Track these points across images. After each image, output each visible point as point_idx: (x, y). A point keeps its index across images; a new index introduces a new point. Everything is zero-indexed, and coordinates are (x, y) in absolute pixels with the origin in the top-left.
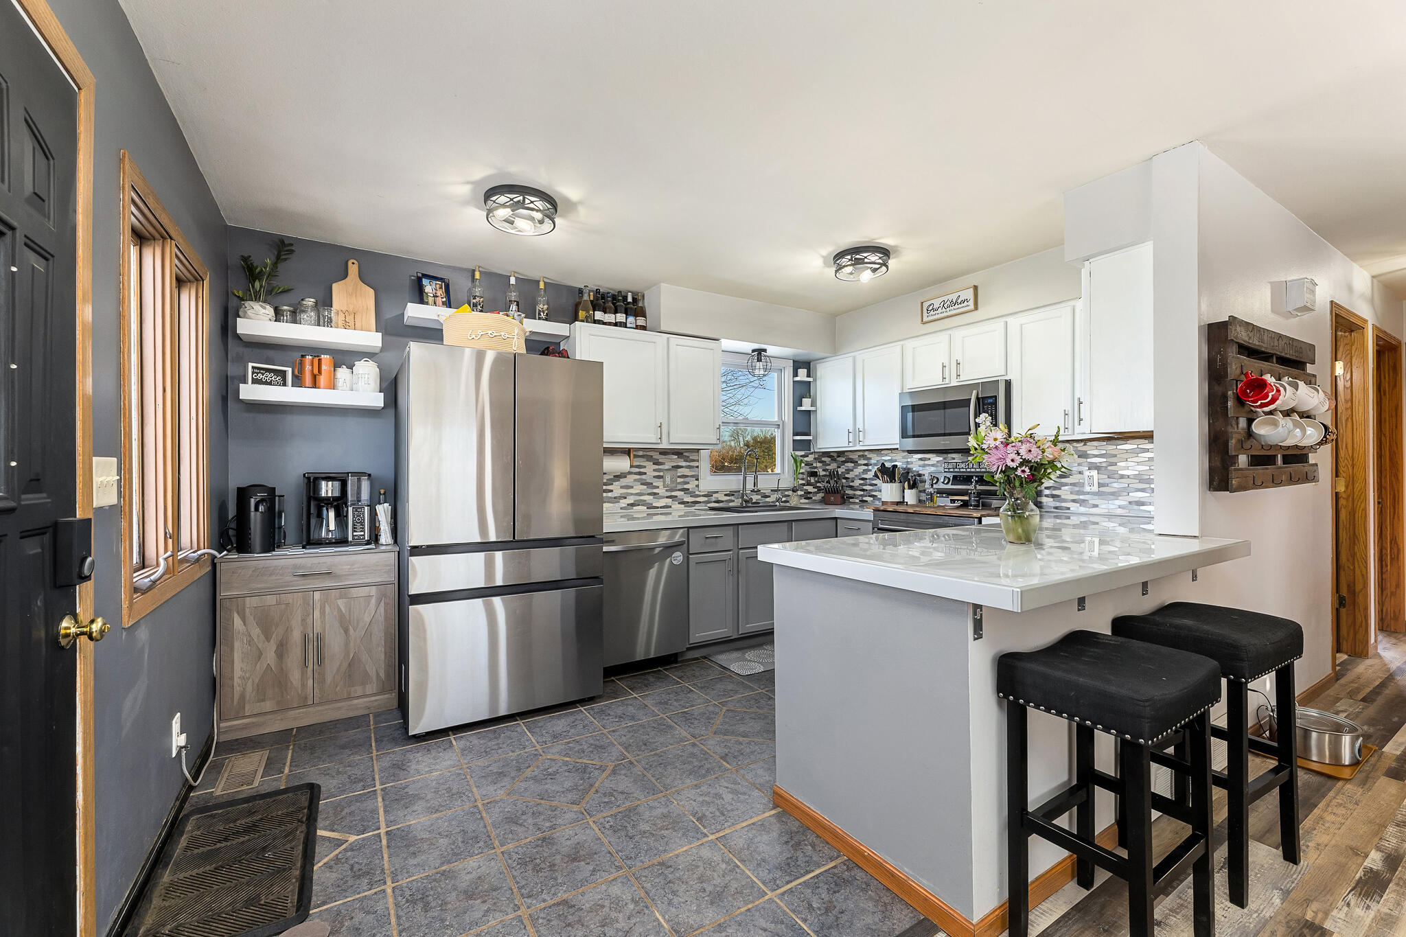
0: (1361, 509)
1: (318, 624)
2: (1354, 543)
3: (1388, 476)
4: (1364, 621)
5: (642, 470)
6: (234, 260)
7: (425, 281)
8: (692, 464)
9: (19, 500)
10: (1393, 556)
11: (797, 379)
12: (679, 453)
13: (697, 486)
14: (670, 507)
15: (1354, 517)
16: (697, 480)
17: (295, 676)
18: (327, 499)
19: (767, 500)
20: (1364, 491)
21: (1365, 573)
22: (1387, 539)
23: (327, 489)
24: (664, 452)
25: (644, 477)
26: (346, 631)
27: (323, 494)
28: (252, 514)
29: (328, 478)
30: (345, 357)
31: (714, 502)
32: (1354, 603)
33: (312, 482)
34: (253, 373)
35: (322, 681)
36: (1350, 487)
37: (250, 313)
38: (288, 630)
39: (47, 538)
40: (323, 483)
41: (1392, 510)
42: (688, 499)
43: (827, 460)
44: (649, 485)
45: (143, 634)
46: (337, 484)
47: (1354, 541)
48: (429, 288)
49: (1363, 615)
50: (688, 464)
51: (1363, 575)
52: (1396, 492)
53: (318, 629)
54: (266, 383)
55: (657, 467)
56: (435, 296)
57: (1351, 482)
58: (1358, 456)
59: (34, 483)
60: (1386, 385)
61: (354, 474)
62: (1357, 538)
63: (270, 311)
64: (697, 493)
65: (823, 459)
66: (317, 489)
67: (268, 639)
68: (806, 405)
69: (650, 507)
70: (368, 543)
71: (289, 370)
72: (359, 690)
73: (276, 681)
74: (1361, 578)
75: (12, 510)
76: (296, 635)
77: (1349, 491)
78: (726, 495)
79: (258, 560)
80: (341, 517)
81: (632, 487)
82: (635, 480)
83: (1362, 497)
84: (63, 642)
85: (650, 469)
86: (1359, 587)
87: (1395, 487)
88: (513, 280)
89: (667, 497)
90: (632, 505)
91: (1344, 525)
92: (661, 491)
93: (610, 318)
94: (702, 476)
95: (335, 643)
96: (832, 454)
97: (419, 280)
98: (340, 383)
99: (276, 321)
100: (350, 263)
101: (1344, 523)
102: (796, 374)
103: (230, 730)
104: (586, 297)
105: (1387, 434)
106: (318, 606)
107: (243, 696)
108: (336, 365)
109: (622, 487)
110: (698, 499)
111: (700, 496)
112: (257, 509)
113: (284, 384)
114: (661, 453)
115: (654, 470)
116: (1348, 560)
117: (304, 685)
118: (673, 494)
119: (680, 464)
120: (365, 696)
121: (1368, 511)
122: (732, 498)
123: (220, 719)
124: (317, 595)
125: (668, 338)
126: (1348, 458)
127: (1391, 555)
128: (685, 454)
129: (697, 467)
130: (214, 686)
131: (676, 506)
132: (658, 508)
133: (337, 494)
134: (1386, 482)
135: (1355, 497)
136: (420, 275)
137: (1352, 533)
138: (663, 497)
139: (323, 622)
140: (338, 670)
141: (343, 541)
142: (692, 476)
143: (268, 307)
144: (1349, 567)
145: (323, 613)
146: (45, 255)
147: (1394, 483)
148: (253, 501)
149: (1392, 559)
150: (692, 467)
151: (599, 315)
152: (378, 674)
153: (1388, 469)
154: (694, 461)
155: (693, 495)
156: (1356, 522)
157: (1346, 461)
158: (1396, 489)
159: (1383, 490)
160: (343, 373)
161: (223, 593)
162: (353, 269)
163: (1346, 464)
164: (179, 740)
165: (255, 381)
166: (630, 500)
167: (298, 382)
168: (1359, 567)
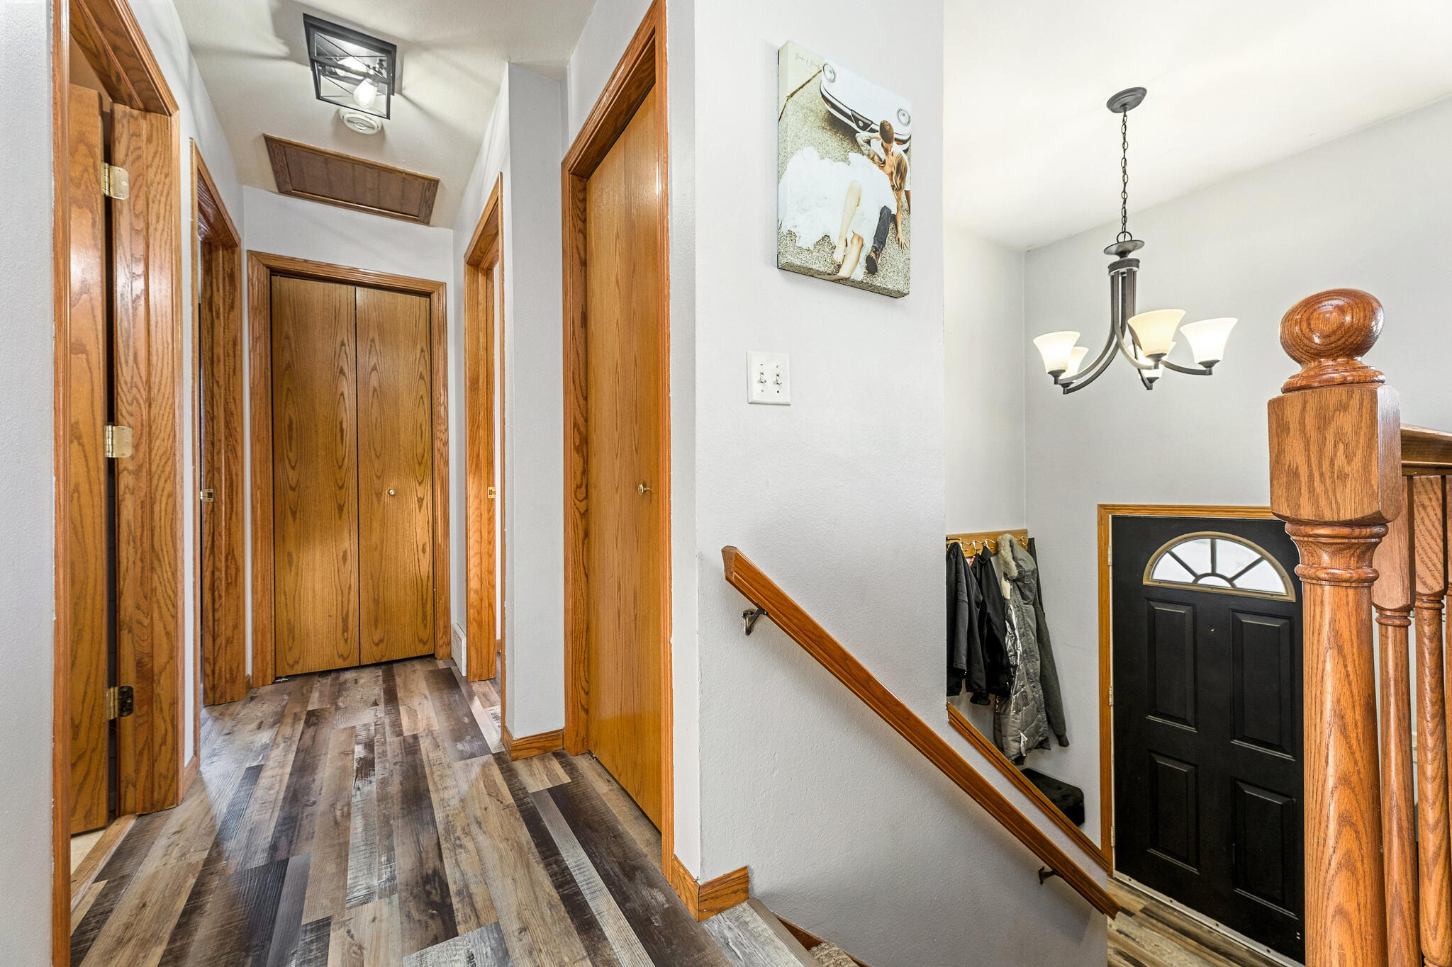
0: (166, 493)
3: (223, 451)
4: (170, 729)
10: (230, 581)
15: (152, 512)
20: (171, 456)
21: (171, 627)
22: (221, 553)
32: (151, 699)
36: (143, 448)
41: (229, 506)
47: (152, 563)
49: (168, 719)
51: (168, 634)
52: (234, 476)
57: (145, 435)
58: (160, 383)
60: (219, 300)
62: (158, 556)
74: (164, 640)
77: (141, 455)
83: (168, 469)
86: (160, 660)
87: (233, 467)
91: (130, 532)
101: (129, 526)
105: (222, 383)
116: (138, 607)
121: (179, 498)
126: (140, 385)
127: (227, 579)
134: (220, 460)
135: (154, 468)
137: (147, 546)
144: (139, 622)
147: (232, 461)
149: (228, 584)
153: (223, 438)
156: (156, 523)
157: (135, 390)
158: (234, 473)
159: (216, 474)
163: (135, 398)
168: (161, 617)
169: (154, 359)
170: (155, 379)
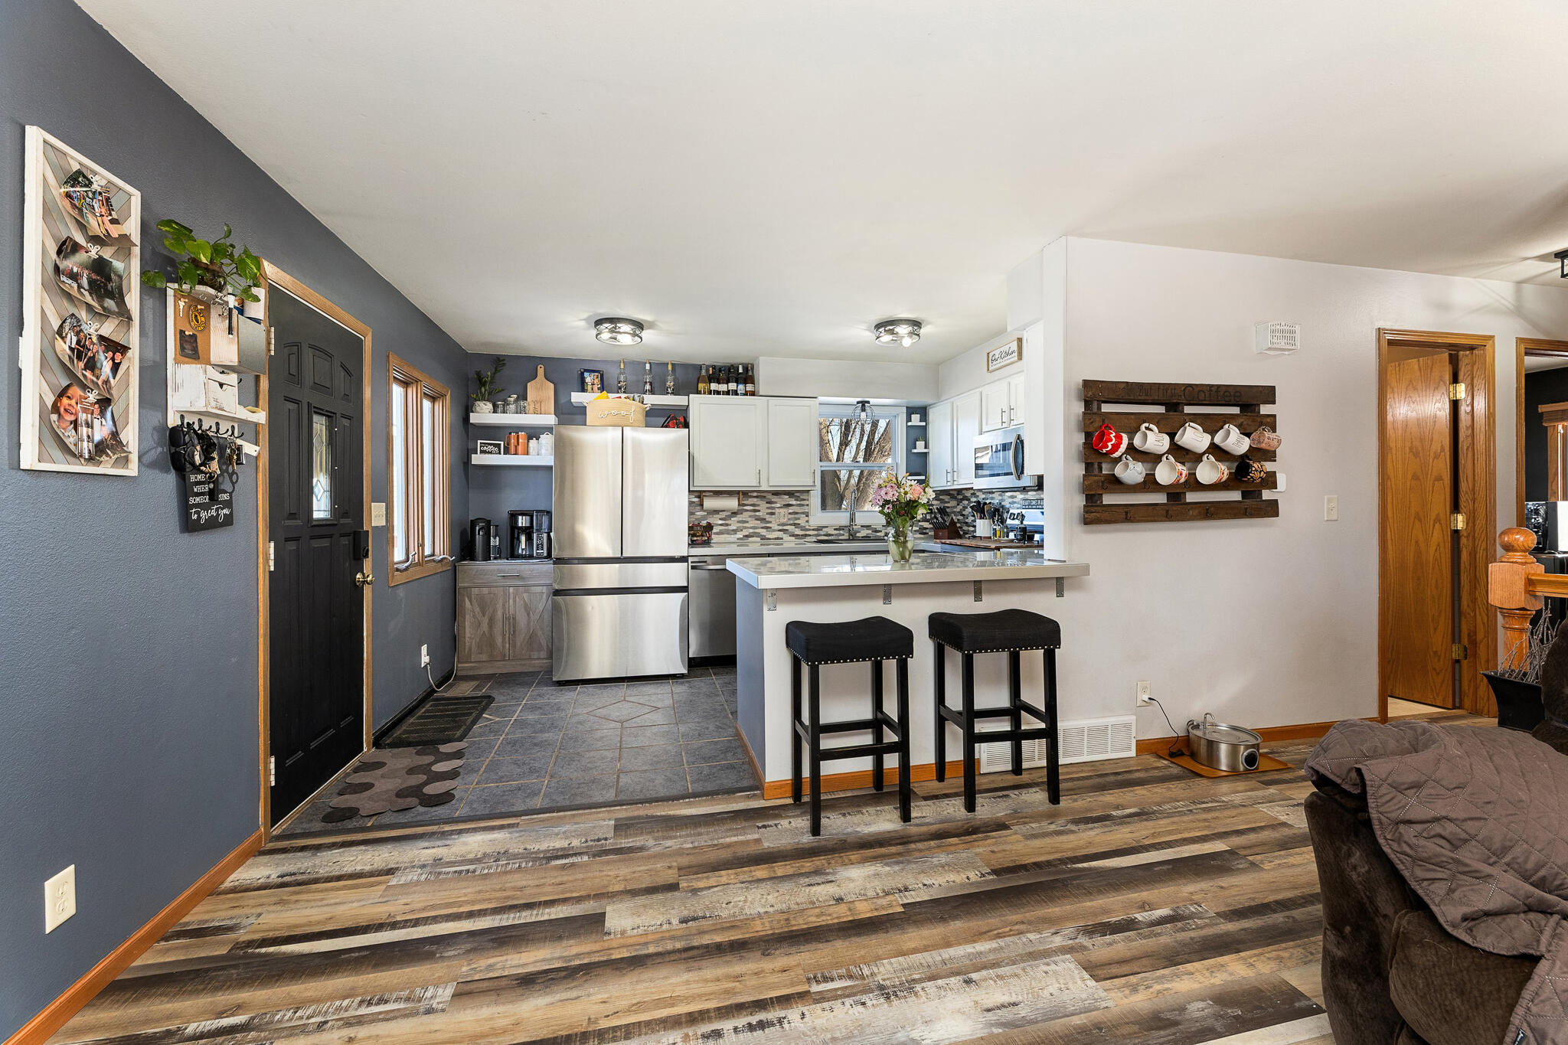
1: (512, 608)
2: (1475, 588)
5: (757, 508)
6: (472, 375)
7: (586, 374)
8: (802, 502)
9: (339, 521)
11: (910, 424)
12: (790, 494)
13: (807, 521)
14: (782, 539)
15: (1475, 558)
16: (807, 516)
17: (499, 640)
18: (522, 527)
19: (878, 534)
20: (1486, 529)
23: (522, 521)
24: (776, 493)
25: (757, 514)
26: (528, 614)
27: (520, 525)
28: (477, 536)
29: (523, 514)
30: (534, 433)
31: (824, 535)
32: (1475, 654)
33: (513, 516)
34: (481, 446)
35: (514, 646)
37: (478, 409)
38: (495, 611)
39: (351, 538)
40: (520, 517)
42: (798, 532)
43: (946, 498)
44: (763, 520)
45: (401, 593)
46: (528, 518)
47: (1475, 584)
48: (589, 378)
50: (799, 502)
53: (511, 612)
54: (489, 453)
55: (769, 505)
56: (593, 384)
57: (1473, 516)
58: (1479, 490)
59: (345, 515)
61: (537, 511)
62: (1478, 582)
63: (490, 406)
64: (807, 527)
65: (941, 497)
66: (516, 521)
67: (484, 616)
68: (920, 447)
69: (763, 538)
70: (545, 558)
71: (502, 443)
72: (535, 655)
73: (488, 641)
74: (1481, 626)
75: (336, 525)
76: (499, 613)
77: (1472, 526)
78: (835, 529)
79: (479, 565)
80: (529, 539)
81: (747, 522)
82: (750, 516)
83: (1483, 536)
84: (358, 584)
85: (763, 506)
86: (1479, 636)
88: (648, 367)
89: (779, 531)
90: (747, 536)
92: (774, 526)
93: (723, 387)
94: (812, 512)
95: (522, 620)
96: (951, 492)
97: (582, 374)
98: (531, 450)
99: (494, 412)
100: (539, 367)
101: (1464, 562)
102: (909, 419)
103: (463, 669)
104: (704, 372)
106: (512, 596)
107: (470, 649)
108: (530, 438)
109: (739, 522)
110: (808, 533)
111: (810, 530)
112: (479, 534)
113: (500, 453)
114: (773, 494)
115: (768, 508)
116: (1468, 606)
117: (504, 647)
118: (785, 528)
119: (790, 503)
120: (539, 659)
122: (842, 532)
123: (458, 662)
124: (511, 589)
125: (768, 400)
126: (1470, 492)
128: (796, 494)
129: (808, 505)
130: (455, 640)
131: (786, 537)
132: (770, 539)
133: (528, 525)
135: (1476, 535)
136: (582, 370)
137: (1473, 576)
138: (775, 531)
139: (515, 607)
140: (524, 639)
141: (531, 557)
142: (803, 513)
143: (488, 403)
144: (1470, 614)
145: (515, 601)
146: (349, 418)
148: (477, 528)
150: (803, 505)
151: (714, 386)
152: (547, 645)
154: (804, 500)
155: (803, 529)
156: (1477, 564)
157: (1467, 495)
160: (533, 443)
161: (460, 584)
162: (541, 371)
163: (1467, 499)
164: (425, 659)
165: (482, 452)
166: (746, 532)
167: (507, 451)
168: (1480, 614)
169: (1476, 478)
170: (1477, 488)
